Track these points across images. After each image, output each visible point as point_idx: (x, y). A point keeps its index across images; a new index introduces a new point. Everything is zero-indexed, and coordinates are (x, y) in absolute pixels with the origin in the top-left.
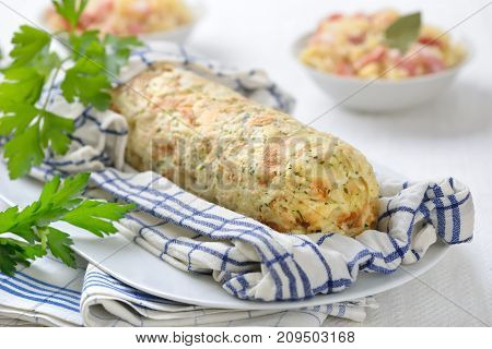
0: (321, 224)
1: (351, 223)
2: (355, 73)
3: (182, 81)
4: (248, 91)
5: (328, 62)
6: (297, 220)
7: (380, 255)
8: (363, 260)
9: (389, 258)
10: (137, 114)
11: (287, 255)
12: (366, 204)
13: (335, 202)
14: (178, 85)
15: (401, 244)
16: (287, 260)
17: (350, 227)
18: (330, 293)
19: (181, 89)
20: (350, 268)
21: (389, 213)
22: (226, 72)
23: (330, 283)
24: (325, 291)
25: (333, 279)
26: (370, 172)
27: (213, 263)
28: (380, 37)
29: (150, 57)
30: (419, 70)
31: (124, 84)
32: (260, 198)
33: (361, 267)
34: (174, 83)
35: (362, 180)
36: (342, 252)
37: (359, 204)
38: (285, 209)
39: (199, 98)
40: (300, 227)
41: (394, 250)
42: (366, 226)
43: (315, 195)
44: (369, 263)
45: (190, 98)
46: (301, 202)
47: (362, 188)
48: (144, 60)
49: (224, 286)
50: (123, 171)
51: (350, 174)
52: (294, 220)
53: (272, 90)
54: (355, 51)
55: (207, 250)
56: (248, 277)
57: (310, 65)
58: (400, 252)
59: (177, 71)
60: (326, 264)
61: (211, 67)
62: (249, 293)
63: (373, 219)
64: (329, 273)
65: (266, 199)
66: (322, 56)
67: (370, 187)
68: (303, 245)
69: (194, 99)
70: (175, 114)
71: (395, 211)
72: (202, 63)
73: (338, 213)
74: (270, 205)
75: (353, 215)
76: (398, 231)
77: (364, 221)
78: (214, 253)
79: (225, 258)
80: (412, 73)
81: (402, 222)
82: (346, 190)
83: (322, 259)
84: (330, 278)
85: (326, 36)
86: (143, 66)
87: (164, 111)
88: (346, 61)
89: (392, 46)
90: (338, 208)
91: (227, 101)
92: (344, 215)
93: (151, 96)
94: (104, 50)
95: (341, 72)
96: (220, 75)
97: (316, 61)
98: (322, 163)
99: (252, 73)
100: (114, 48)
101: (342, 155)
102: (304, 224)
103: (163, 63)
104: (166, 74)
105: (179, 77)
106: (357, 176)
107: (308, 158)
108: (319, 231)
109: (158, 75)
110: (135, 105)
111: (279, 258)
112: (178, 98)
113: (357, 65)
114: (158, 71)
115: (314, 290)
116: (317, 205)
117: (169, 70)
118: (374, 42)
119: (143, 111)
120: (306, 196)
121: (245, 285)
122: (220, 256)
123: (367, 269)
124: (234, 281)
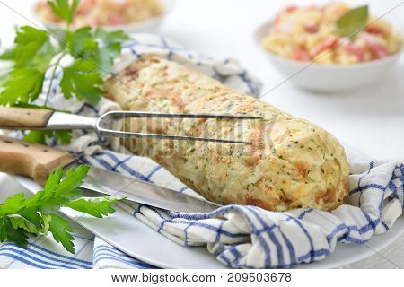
0: (302, 201)
1: (327, 199)
2: (312, 58)
3: (168, 71)
4: (223, 78)
5: (288, 49)
6: (281, 198)
7: (355, 228)
8: (341, 233)
9: (363, 230)
10: (130, 101)
11: (274, 226)
12: (339, 181)
13: (313, 181)
14: (166, 74)
15: (374, 218)
16: (275, 231)
17: (326, 202)
18: (312, 262)
19: (169, 78)
20: (329, 239)
21: (360, 189)
22: (204, 61)
23: (312, 253)
24: (308, 260)
25: (315, 249)
26: (343, 154)
27: (209, 236)
28: (332, 27)
29: (139, 50)
30: (367, 56)
31: (117, 74)
32: (247, 178)
33: (339, 239)
34: (162, 74)
35: (336, 161)
36: (322, 226)
37: (333, 182)
38: (270, 188)
39: (186, 87)
40: (283, 203)
41: (368, 223)
42: (339, 200)
43: (297, 175)
44: (345, 236)
45: (177, 86)
46: (284, 182)
47: (336, 167)
48: (134, 52)
49: (218, 258)
50: (119, 152)
51: (327, 156)
52: (278, 198)
53: (243, 76)
54: (311, 39)
55: (202, 225)
56: (240, 248)
57: (272, 52)
58: (373, 225)
59: (164, 62)
60: (308, 236)
61: (191, 57)
62: (241, 262)
63: (345, 194)
64: (312, 243)
65: (253, 179)
66: (283, 44)
67: (343, 166)
68: (288, 220)
69: (182, 88)
70: (165, 102)
71: (366, 187)
72: (182, 54)
73: (316, 191)
74: (257, 184)
75: (328, 191)
76: (370, 206)
77: (337, 196)
78: (209, 227)
79: (220, 231)
80: (361, 59)
81: (373, 198)
82: (322, 170)
83: (305, 231)
84: (312, 248)
85: (284, 26)
86: (133, 58)
87: (155, 99)
88: (303, 47)
89: (343, 35)
90: (317, 187)
91: (211, 90)
92: (321, 192)
93: (143, 86)
94: (97, 44)
95: (299, 59)
96: (199, 64)
97: (277, 48)
98: (302, 147)
99: (227, 62)
100: (104, 42)
101: (319, 140)
102: (287, 201)
103: (151, 55)
104: (154, 65)
105: (166, 68)
106: (332, 158)
107: (289, 143)
108: (300, 207)
109: (147, 66)
110: (129, 93)
111: (267, 229)
112: (167, 87)
113: (313, 51)
114: (147, 63)
115: (299, 259)
116: (298, 184)
117: (157, 61)
118: (327, 32)
119: (136, 99)
120: (289, 177)
121: (238, 255)
122: (214, 229)
123: (344, 241)
124: (227, 253)
